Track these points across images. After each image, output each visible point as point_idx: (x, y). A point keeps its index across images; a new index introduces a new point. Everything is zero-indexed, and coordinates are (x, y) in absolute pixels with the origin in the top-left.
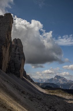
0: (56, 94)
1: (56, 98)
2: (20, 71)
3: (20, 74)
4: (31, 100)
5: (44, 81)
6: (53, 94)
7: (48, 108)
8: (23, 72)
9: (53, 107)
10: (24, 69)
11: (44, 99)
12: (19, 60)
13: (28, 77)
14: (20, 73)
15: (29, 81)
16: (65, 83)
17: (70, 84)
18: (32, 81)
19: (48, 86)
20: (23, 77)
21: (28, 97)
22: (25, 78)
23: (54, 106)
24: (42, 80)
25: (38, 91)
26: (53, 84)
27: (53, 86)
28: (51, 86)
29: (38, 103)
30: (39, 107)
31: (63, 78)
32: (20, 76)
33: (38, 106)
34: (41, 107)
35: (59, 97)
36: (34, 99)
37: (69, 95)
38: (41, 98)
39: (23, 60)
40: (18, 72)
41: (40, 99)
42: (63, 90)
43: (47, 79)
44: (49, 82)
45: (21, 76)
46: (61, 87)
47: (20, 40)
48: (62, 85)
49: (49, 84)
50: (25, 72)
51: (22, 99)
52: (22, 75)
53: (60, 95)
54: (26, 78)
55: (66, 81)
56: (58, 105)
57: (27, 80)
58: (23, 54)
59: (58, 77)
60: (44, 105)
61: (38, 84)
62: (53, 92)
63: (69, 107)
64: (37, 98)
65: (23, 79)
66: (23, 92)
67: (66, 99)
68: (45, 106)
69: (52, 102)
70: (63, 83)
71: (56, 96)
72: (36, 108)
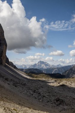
0: (39, 79)
1: (39, 82)
2: (2, 58)
3: (2, 61)
4: (16, 86)
5: (28, 67)
6: (37, 79)
7: (32, 92)
8: (5, 59)
9: (37, 91)
10: (6, 55)
11: (28, 84)
13: (11, 64)
15: (12, 68)
16: (48, 68)
17: (53, 69)
18: (15, 67)
19: (32, 72)
20: (6, 64)
21: (12, 83)
22: (8, 65)
23: (38, 90)
24: (25, 65)
25: (22, 77)
26: (36, 69)
27: (36, 72)
28: (34, 71)
29: (23, 88)
30: (23, 92)
31: (46, 64)
32: (2, 63)
33: (23, 91)
34: (26, 91)
35: (43, 81)
36: (19, 84)
37: (51, 78)
38: (25, 84)
39: (5, 46)
41: (25, 85)
42: (46, 74)
43: (31, 65)
44: (32, 68)
45: (3, 63)
46: (45, 72)
48: (45, 70)
49: (32, 70)
50: (7, 59)
51: (6, 85)
52: (4, 61)
53: (44, 79)
55: (49, 66)
56: (42, 88)
57: (10, 66)
59: (42, 62)
60: (29, 90)
61: (22, 70)
62: (36, 77)
63: (51, 89)
64: (21, 84)
65: (6, 66)
66: (7, 79)
67: (49, 83)
69: (36, 87)
70: (46, 68)
71: (40, 80)
72: (21, 93)
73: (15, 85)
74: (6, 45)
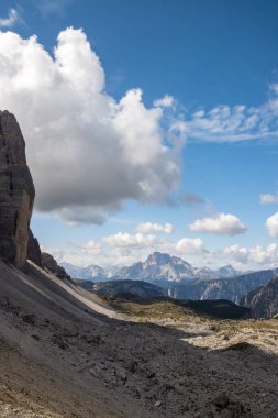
0: (152, 320)
1: (153, 333)
2: (16, 239)
3: (15, 251)
4: (63, 347)
5: (110, 275)
6: (144, 319)
7: (125, 371)
8: (26, 243)
9: (142, 366)
10: (29, 229)
11: (108, 340)
12: (11, 194)
13: (49, 262)
14: (14, 248)
15: (52, 277)
16: (184, 280)
17: (203, 282)
18: (62, 274)
19: (125, 292)
20: (29, 261)
21: (47, 334)
22: (35, 266)
23: (146, 362)
24: (100, 269)
25: (87, 310)
26: (141, 284)
27: (140, 292)
28: (133, 290)
29: (88, 353)
30: (92, 370)
31: (179, 263)
32: (14, 257)
33: (89, 364)
34: (99, 367)
35: (165, 330)
36: (74, 340)
37: (198, 319)
38: (99, 338)
39: (25, 197)
40: (6, 243)
41: (96, 341)
42: (177, 302)
43: (120, 267)
44: (127, 277)
45: (18, 259)
46: (172, 294)
47: (13, 116)
48: (174, 285)
49: (126, 286)
50: (34, 244)
51: (25, 342)
52: (21, 252)
53: (169, 322)
54: (40, 265)
55: (190, 271)
56: (161, 357)
57: (43, 271)
58: (26, 172)
59: (163, 258)
60: (112, 361)
61: (87, 285)
62: (141, 314)
63: (199, 361)
64: (84, 337)
65: (28, 270)
66: (29, 319)
67: (189, 335)
68: (114, 365)
70: (178, 280)
71: (153, 326)
72: (81, 371)
73: (61, 341)
74: (32, 193)
